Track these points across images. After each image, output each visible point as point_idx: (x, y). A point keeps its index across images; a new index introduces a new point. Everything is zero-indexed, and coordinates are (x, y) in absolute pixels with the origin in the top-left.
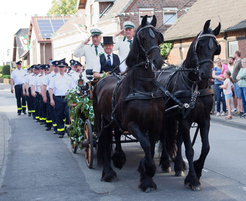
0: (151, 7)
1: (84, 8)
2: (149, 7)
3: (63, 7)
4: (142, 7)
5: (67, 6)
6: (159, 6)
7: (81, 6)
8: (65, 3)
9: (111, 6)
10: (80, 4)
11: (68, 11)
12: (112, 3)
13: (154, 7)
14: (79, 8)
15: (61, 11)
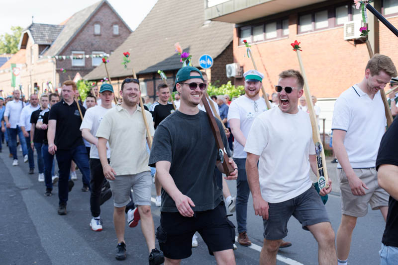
0: (82, 51)
1: (25, 48)
2: (80, 51)
3: (8, 45)
4: (74, 50)
5: (12, 45)
6: (88, 50)
7: (23, 47)
8: (9, 42)
9: (49, 48)
10: (22, 45)
11: (13, 49)
12: (49, 46)
13: (85, 51)
14: (21, 48)
15: (6, 49)
